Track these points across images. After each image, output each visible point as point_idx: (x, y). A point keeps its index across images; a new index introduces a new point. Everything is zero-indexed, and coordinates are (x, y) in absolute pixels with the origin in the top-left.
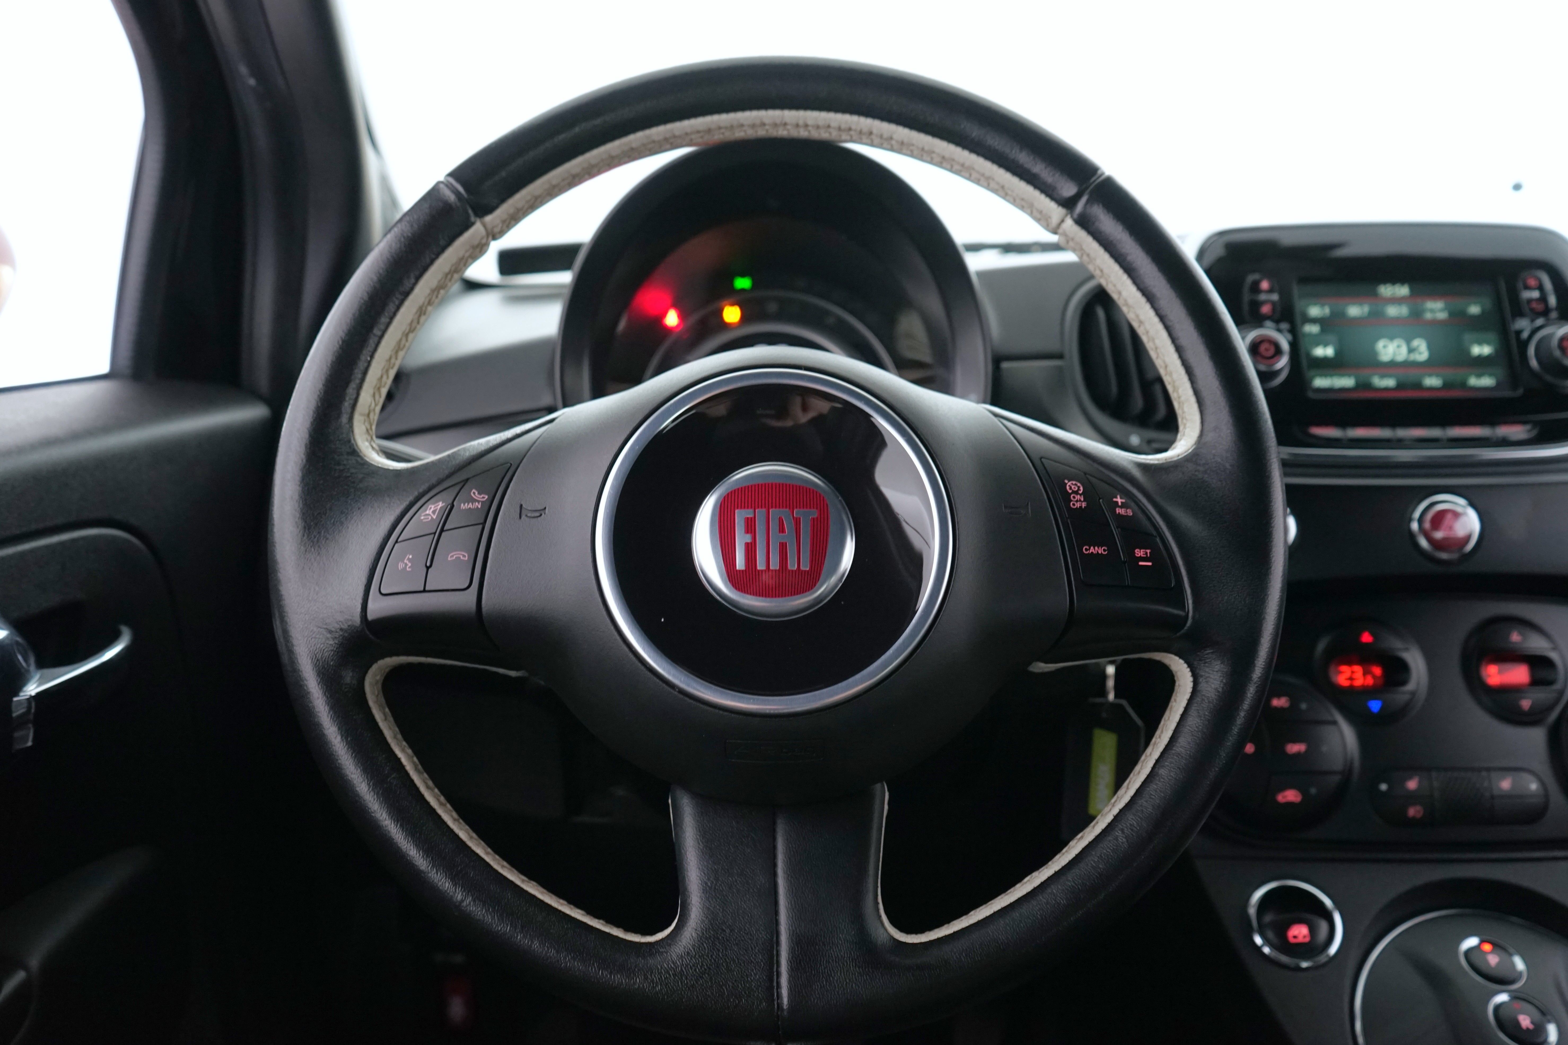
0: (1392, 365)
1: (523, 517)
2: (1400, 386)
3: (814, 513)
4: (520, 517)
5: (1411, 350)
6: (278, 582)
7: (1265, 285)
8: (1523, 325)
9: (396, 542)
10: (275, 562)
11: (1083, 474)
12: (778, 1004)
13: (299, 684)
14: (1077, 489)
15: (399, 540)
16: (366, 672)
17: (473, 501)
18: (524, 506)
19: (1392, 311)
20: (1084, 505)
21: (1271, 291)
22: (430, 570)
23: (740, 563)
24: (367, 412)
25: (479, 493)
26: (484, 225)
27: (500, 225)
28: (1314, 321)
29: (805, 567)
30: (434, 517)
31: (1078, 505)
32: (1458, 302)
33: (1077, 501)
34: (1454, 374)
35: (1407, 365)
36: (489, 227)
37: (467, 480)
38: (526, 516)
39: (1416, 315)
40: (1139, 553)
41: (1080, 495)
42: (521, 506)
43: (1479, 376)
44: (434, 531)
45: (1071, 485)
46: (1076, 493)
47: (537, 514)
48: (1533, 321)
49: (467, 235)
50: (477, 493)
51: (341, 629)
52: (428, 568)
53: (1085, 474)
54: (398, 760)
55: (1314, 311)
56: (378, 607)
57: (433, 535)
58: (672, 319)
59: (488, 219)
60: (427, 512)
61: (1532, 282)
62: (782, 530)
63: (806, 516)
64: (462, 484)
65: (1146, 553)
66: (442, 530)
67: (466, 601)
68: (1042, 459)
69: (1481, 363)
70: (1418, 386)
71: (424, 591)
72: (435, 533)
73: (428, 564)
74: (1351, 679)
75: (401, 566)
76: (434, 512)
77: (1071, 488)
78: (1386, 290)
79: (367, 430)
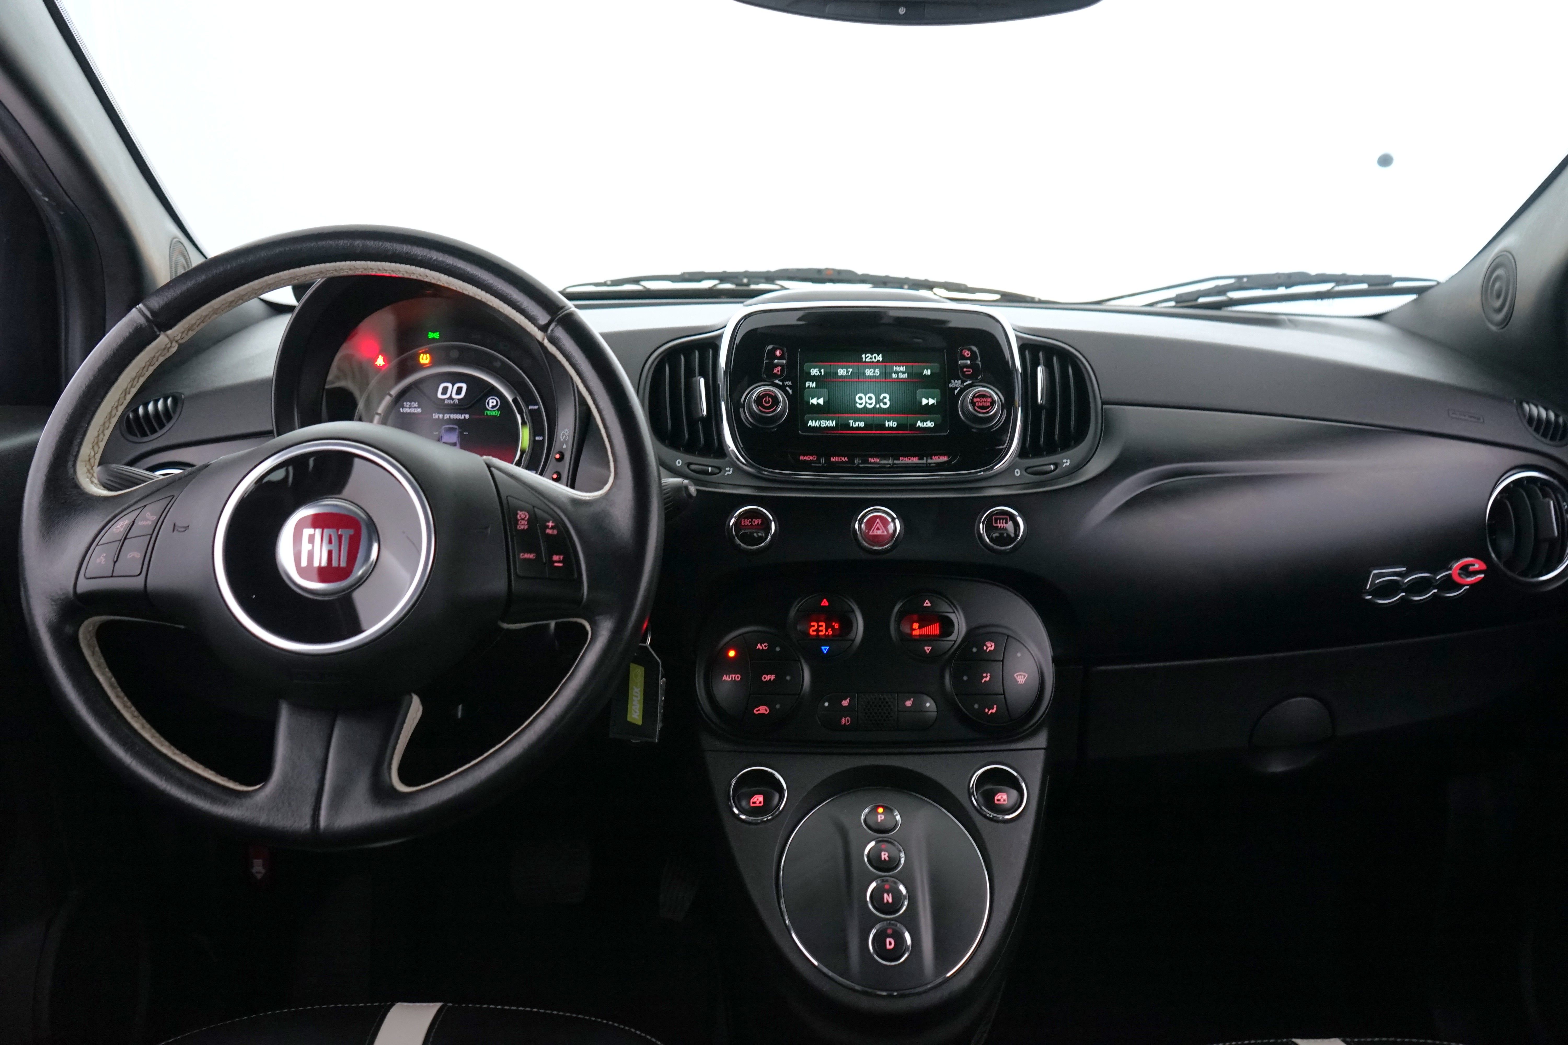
0: (865, 410)
1: (175, 531)
2: (867, 427)
3: (351, 532)
4: (173, 531)
5: (878, 401)
6: (24, 569)
7: (778, 353)
8: (956, 384)
9: (97, 545)
10: (22, 557)
11: (532, 507)
12: (317, 826)
13: (35, 631)
14: (524, 517)
15: (99, 544)
16: (80, 626)
17: (147, 520)
18: (176, 524)
19: (869, 372)
20: (526, 527)
21: (781, 358)
22: (117, 563)
23: (304, 563)
24: (88, 459)
25: (151, 515)
26: (168, 336)
27: (180, 335)
28: (813, 379)
29: (343, 564)
30: (122, 530)
31: (522, 527)
32: (916, 366)
33: (522, 525)
34: (904, 418)
35: (874, 411)
36: (171, 337)
37: (145, 506)
38: (177, 530)
39: (886, 375)
40: (555, 558)
41: (526, 521)
42: (175, 524)
43: (923, 421)
44: (120, 539)
45: (521, 514)
46: (523, 519)
47: (183, 529)
48: (963, 382)
49: (154, 344)
50: (149, 515)
51: (61, 600)
52: (115, 562)
53: (534, 507)
54: (97, 681)
55: (814, 372)
56: (84, 586)
57: (119, 542)
58: (380, 361)
59: (169, 332)
60: (118, 526)
61: (967, 353)
62: (330, 542)
63: (346, 533)
64: (142, 508)
65: (560, 558)
66: (125, 539)
67: (137, 583)
68: (509, 498)
69: (927, 411)
70: (882, 427)
71: (112, 576)
72: (121, 540)
73: (115, 560)
74: (818, 631)
75: (98, 561)
76: (122, 526)
77: (520, 516)
78: (867, 357)
79: (88, 471)
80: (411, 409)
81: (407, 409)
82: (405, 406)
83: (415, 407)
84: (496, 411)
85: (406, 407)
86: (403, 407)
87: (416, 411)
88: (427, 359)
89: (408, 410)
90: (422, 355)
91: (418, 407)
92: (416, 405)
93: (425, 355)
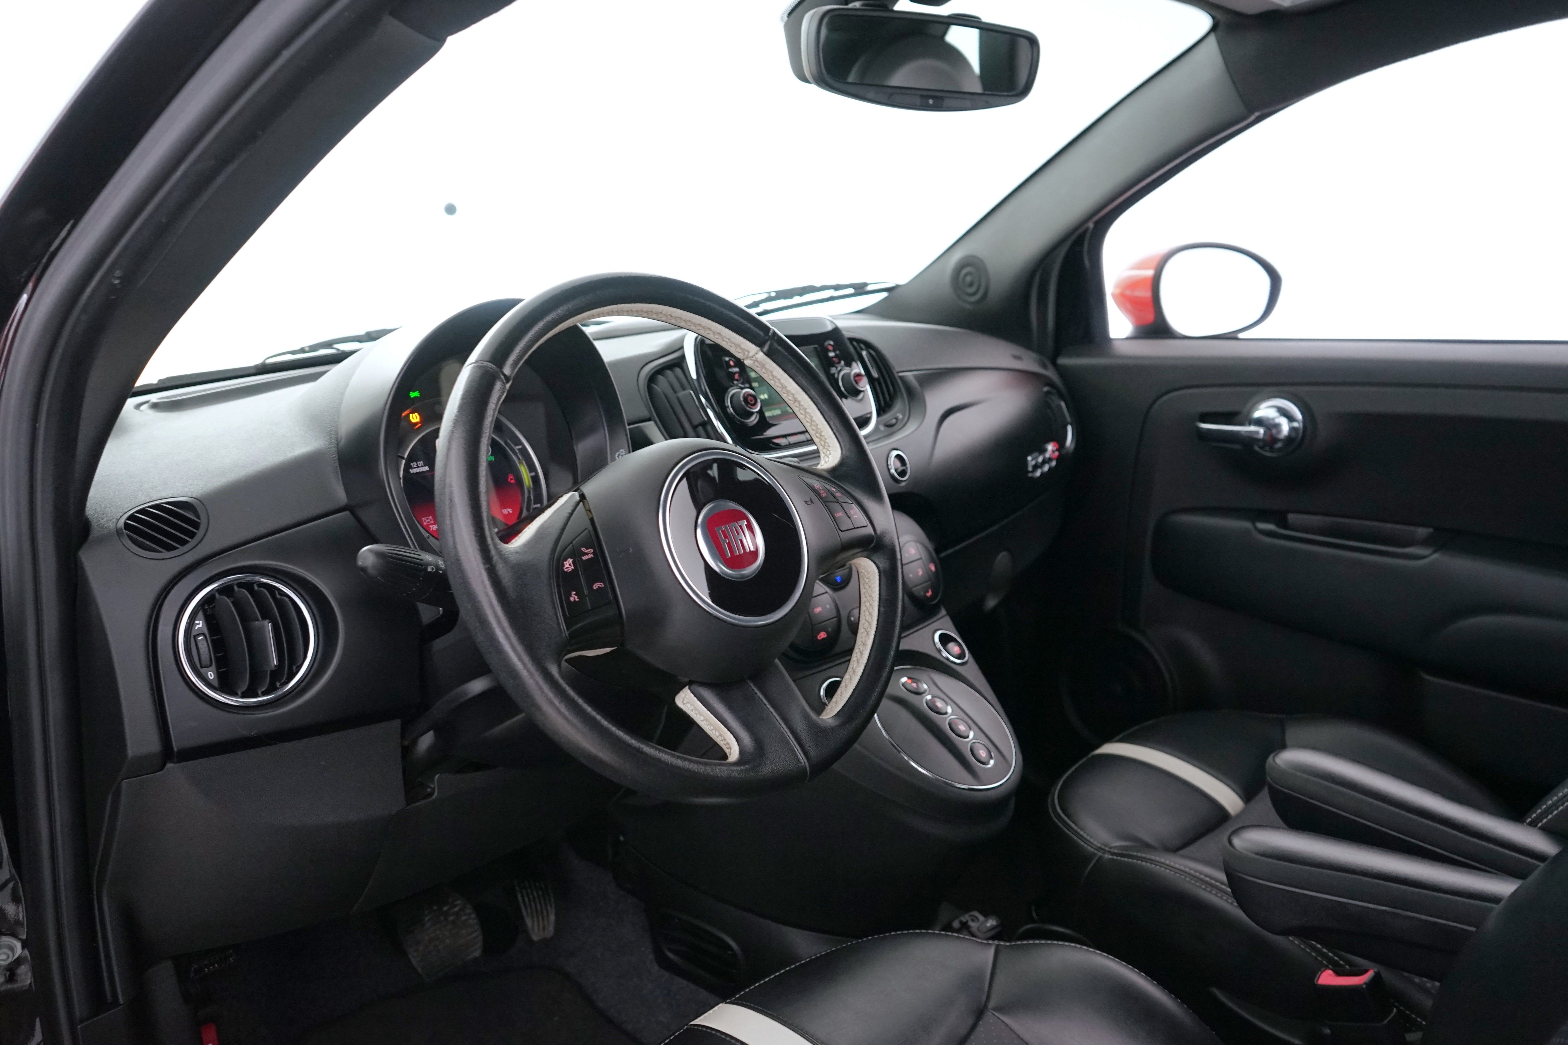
7: (731, 363)
8: (834, 370)
9: (560, 587)
15: (561, 585)
17: (587, 554)
20: (826, 494)
21: (734, 366)
25: (587, 549)
31: (824, 495)
33: (823, 493)
37: (571, 543)
41: (822, 490)
45: (816, 486)
46: (820, 489)
50: (585, 549)
60: (566, 566)
61: (830, 347)
64: (570, 545)
68: (801, 477)
75: (572, 599)
76: (570, 565)
77: (817, 488)
80: (419, 468)
81: (415, 469)
82: (413, 466)
83: (422, 466)
84: (491, 457)
85: (415, 468)
86: (412, 468)
87: (424, 470)
88: (417, 418)
89: (417, 470)
90: (411, 415)
91: (425, 466)
92: (421, 463)
93: (414, 415)
